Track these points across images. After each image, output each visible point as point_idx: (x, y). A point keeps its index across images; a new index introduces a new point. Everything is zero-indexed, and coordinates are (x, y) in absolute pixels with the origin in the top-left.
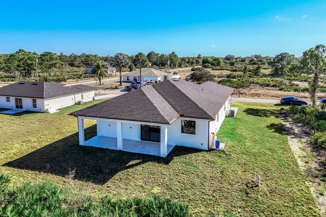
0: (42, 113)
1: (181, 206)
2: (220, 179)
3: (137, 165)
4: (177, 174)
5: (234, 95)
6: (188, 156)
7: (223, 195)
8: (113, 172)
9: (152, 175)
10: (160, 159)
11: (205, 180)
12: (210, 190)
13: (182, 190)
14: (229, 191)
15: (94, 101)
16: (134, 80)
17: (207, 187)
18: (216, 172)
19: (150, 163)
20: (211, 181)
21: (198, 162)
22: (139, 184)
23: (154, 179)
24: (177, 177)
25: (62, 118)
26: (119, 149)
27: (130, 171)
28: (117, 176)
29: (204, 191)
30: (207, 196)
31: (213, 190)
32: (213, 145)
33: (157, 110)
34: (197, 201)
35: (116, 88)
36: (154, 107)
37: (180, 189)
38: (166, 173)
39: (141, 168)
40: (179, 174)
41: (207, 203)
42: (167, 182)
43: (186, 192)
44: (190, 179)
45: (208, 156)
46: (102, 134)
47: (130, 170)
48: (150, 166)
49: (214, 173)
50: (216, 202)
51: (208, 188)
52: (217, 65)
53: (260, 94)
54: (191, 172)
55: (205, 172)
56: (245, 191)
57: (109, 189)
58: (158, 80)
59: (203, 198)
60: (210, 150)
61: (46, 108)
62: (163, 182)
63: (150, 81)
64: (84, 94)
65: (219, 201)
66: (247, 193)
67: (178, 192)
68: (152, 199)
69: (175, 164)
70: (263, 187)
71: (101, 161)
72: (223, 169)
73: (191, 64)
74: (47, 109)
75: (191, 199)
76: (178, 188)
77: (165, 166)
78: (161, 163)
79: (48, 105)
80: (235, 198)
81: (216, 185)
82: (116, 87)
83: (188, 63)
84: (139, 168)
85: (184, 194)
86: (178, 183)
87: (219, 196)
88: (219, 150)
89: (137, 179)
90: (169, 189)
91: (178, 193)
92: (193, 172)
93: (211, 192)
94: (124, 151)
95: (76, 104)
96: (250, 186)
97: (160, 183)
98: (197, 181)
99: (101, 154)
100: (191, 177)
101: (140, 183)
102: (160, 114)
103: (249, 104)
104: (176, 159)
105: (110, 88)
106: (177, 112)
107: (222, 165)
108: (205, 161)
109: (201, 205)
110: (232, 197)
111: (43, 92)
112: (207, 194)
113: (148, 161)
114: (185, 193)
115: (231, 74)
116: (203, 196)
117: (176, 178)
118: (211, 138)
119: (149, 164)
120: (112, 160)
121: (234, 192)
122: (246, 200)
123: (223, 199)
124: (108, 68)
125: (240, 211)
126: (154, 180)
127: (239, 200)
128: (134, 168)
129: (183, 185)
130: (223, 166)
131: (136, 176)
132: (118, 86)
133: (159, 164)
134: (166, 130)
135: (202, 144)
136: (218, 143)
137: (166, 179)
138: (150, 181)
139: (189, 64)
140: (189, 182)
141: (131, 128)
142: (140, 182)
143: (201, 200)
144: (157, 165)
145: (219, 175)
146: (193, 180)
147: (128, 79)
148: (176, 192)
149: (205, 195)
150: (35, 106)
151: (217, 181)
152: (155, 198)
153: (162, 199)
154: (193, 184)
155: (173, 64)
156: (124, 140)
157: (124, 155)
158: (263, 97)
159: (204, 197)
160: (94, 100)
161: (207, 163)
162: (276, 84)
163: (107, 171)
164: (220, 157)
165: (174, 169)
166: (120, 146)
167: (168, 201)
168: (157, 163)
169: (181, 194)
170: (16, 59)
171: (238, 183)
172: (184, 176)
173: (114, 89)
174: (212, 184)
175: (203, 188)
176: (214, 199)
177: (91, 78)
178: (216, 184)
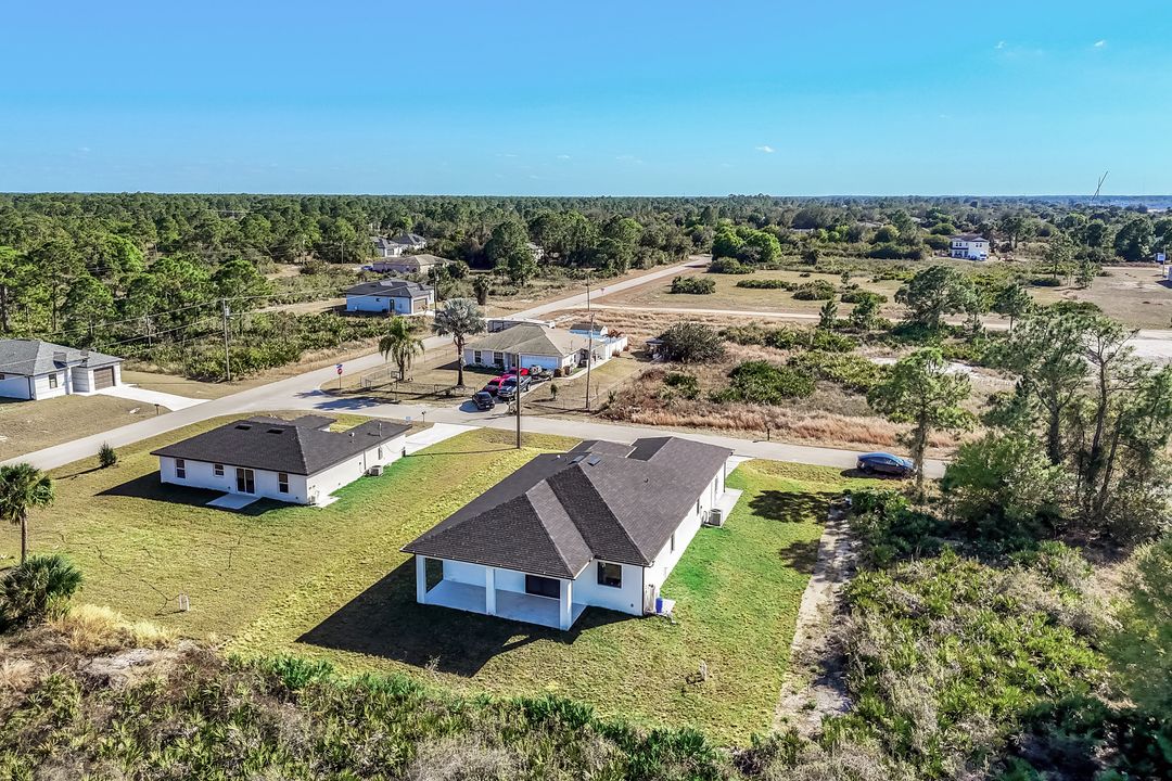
0: (302, 505)
1: (583, 709)
2: (650, 669)
3: (521, 644)
4: (584, 661)
5: (757, 432)
6: (605, 628)
7: (648, 694)
8: (484, 657)
9: (546, 662)
10: (559, 634)
11: (626, 670)
12: (630, 687)
13: (589, 686)
14: (657, 688)
15: (406, 460)
16: (497, 361)
17: (627, 682)
18: (646, 658)
19: (543, 641)
20: (635, 672)
21: (620, 639)
23: (549, 668)
24: (584, 666)
25: (350, 522)
27: (512, 655)
28: (491, 663)
29: (622, 688)
30: (624, 695)
31: (635, 686)
32: (651, 605)
33: (555, 550)
34: (609, 702)
35: (448, 396)
36: (550, 541)
37: (587, 685)
38: (567, 660)
39: (529, 650)
40: (588, 661)
42: (568, 674)
43: (595, 689)
44: (604, 670)
45: (640, 627)
46: (453, 577)
47: (511, 653)
48: (543, 647)
49: (642, 659)
51: (629, 683)
52: (759, 261)
53: (823, 431)
54: (607, 657)
55: (628, 657)
56: (682, 688)
57: (481, 684)
58: (563, 366)
59: (619, 698)
60: (646, 616)
61: (310, 494)
62: (562, 673)
63: (540, 370)
64: (383, 446)
66: (683, 691)
67: (583, 689)
68: (546, 699)
69: (583, 643)
70: (711, 683)
72: (658, 653)
73: (677, 252)
74: (313, 498)
75: (601, 699)
76: (584, 683)
77: (567, 647)
78: (561, 642)
79: (315, 487)
80: (664, 698)
81: (641, 678)
82: (448, 392)
83: (664, 248)
84: (525, 649)
85: (592, 693)
86: (584, 675)
88: (662, 616)
89: (522, 669)
90: (571, 684)
91: (583, 691)
93: (631, 689)
94: (498, 617)
95: (367, 475)
96: (691, 679)
97: (558, 676)
98: (614, 672)
100: (606, 666)
101: (528, 675)
102: (560, 559)
103: (782, 469)
104: (585, 634)
105: (432, 395)
106: (591, 548)
107: (658, 644)
108: (632, 638)
110: (659, 697)
111: (302, 456)
112: (625, 693)
113: (540, 637)
114: (594, 691)
115: (778, 333)
117: (583, 668)
118: (647, 595)
119: (541, 643)
120: (480, 635)
121: (665, 689)
122: (680, 701)
123: (646, 699)
124: (411, 297)
125: (664, 715)
126: (549, 670)
127: (668, 700)
128: (518, 650)
129: (592, 678)
130: (659, 647)
131: (520, 663)
132: (453, 388)
133: (557, 642)
134: (570, 586)
135: (631, 604)
137: (568, 668)
138: (543, 672)
139: (670, 255)
140: (602, 674)
143: (615, 701)
144: (554, 644)
145: (650, 662)
146: (608, 670)
147: (478, 360)
148: (581, 689)
150: (284, 488)
151: (645, 672)
152: (550, 699)
153: (560, 699)
154: (607, 677)
155: (616, 262)
156: (498, 592)
157: (499, 625)
158: (828, 442)
159: (620, 696)
160: (404, 456)
161: (636, 640)
163: (473, 654)
164: (659, 629)
165: (580, 652)
166: (491, 608)
167: (567, 702)
168: (555, 640)
169: (587, 693)
170: (150, 290)
171: (676, 675)
172: (596, 664)
173: (442, 397)
174: (635, 677)
175: (621, 683)
176: (634, 700)
177: (367, 340)
178: (642, 676)
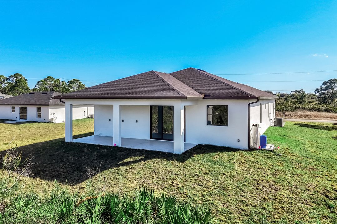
2: (273, 183)
4: (197, 174)
6: (216, 155)
7: (283, 207)
9: (156, 175)
10: (172, 156)
11: (245, 183)
12: (255, 199)
13: (203, 196)
14: (292, 201)
17: (249, 194)
18: (264, 175)
19: (156, 160)
20: (257, 186)
21: (232, 161)
22: (132, 185)
23: (158, 179)
24: (197, 178)
26: (115, 145)
29: (244, 200)
30: (250, 207)
31: (261, 198)
32: (256, 142)
33: (170, 86)
34: (231, 213)
36: (167, 84)
37: (200, 195)
38: (178, 173)
39: (141, 166)
40: (200, 175)
41: (252, 219)
42: (178, 185)
43: (210, 199)
44: (220, 182)
46: (100, 133)
49: (260, 175)
50: (269, 216)
51: (252, 195)
54: (221, 172)
55: (244, 173)
56: (324, 203)
59: (243, 210)
60: (252, 149)
61: (51, 117)
62: (171, 184)
65: (276, 216)
66: (330, 207)
67: (196, 198)
69: (195, 162)
71: (85, 157)
72: (276, 172)
74: (52, 119)
75: (220, 210)
76: (196, 193)
77: (179, 164)
78: (173, 160)
79: (54, 114)
80: (307, 213)
81: (266, 191)
85: (207, 203)
86: (197, 186)
87: (275, 209)
88: (267, 150)
89: (130, 179)
90: (181, 194)
91: (196, 201)
92: (224, 173)
93: (257, 201)
94: (122, 147)
95: (88, 117)
96: (331, 196)
97: (167, 185)
98: (230, 185)
99: (89, 150)
100: (221, 179)
102: (173, 89)
104: (197, 157)
106: (201, 93)
107: (272, 166)
108: (244, 161)
109: (240, 221)
110: (300, 211)
111: (50, 99)
112: (251, 205)
113: (154, 157)
114: (208, 201)
116: (243, 207)
117: (195, 180)
118: (252, 133)
119: (154, 161)
120: (101, 157)
121: (302, 203)
122: (332, 218)
123: (282, 213)
126: (158, 181)
127: (315, 216)
128: (130, 166)
129: (205, 189)
130: (276, 168)
131: (130, 176)
133: (169, 161)
135: (239, 141)
136: (263, 140)
138: (151, 182)
140: (217, 185)
141: (137, 121)
142: (133, 183)
143: (240, 213)
145: (270, 178)
146: (223, 182)
148: (193, 199)
149: (247, 205)
150: (39, 116)
151: (268, 186)
154: (224, 189)
157: (121, 151)
158: (315, 119)
159: (245, 208)
161: (248, 163)
162: (328, 109)
164: (268, 157)
165: (192, 167)
166: (117, 141)
168: (167, 159)
169: (201, 202)
171: (307, 191)
172: (209, 177)
174: (258, 189)
175: (243, 195)
